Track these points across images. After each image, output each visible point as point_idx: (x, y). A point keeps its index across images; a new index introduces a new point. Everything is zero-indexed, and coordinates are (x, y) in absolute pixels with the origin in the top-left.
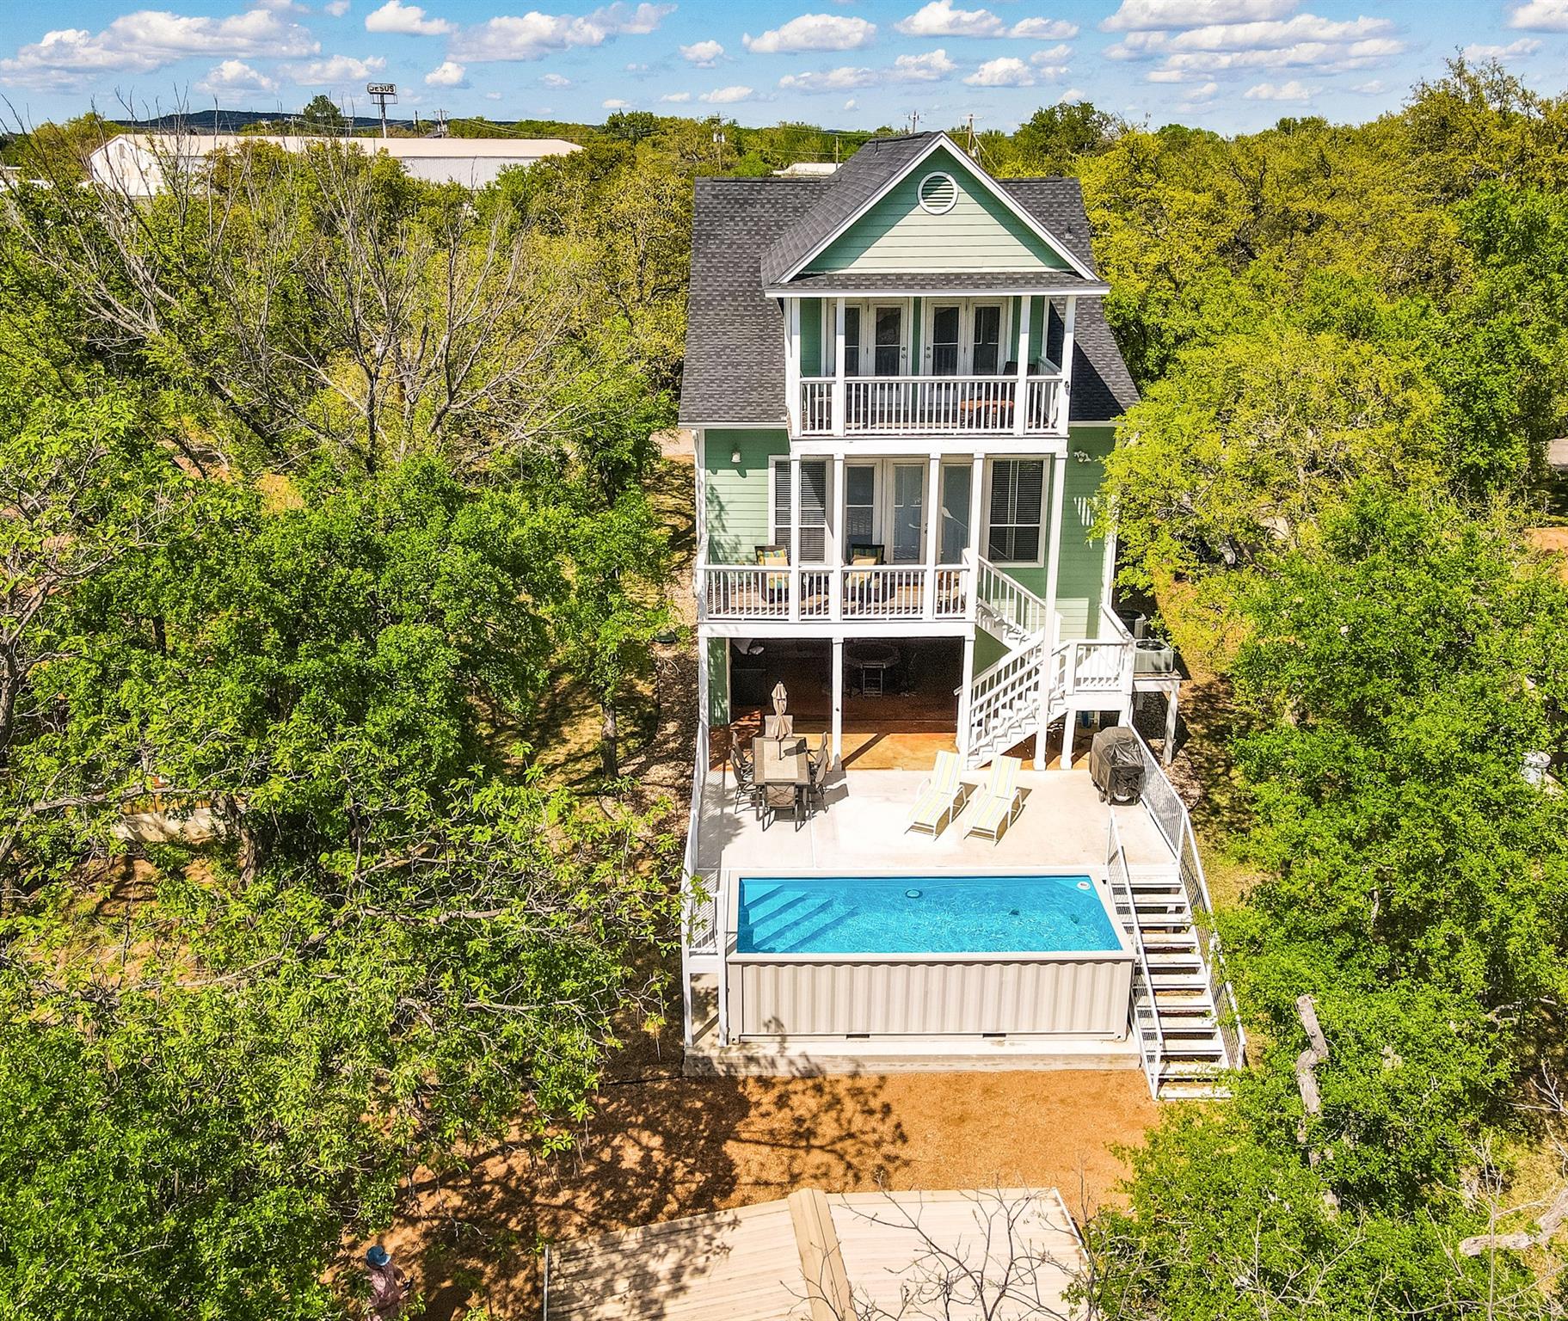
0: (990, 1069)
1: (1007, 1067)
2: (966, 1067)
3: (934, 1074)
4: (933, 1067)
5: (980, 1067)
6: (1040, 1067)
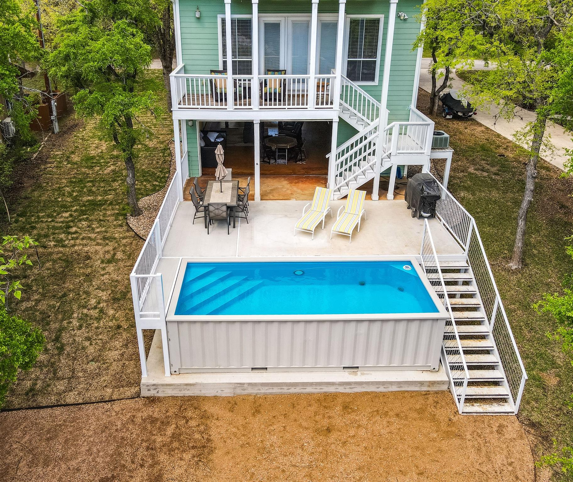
0: (348, 391)
2: (332, 389)
4: (309, 390)
5: (341, 390)
6: (382, 389)
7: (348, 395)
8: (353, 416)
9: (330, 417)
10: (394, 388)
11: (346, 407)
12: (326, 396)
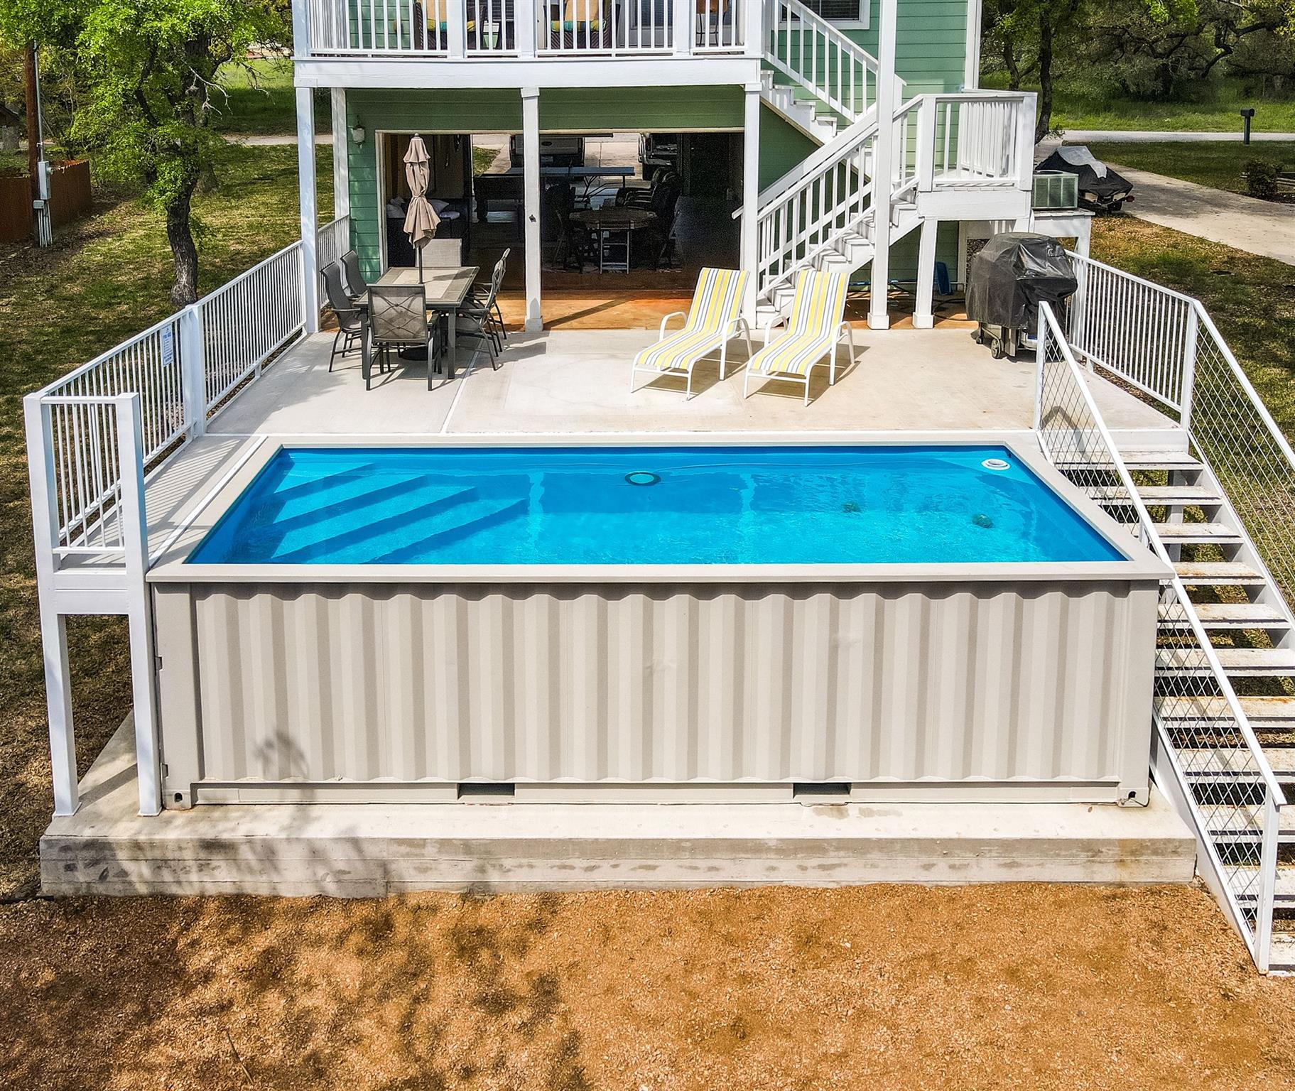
0: (814, 879)
1: (855, 874)
2: (752, 872)
3: (671, 893)
4: (669, 872)
5: (788, 873)
6: (942, 874)
7: (817, 894)
8: (837, 976)
9: (744, 979)
10: (989, 871)
11: (807, 941)
12: (733, 897)
